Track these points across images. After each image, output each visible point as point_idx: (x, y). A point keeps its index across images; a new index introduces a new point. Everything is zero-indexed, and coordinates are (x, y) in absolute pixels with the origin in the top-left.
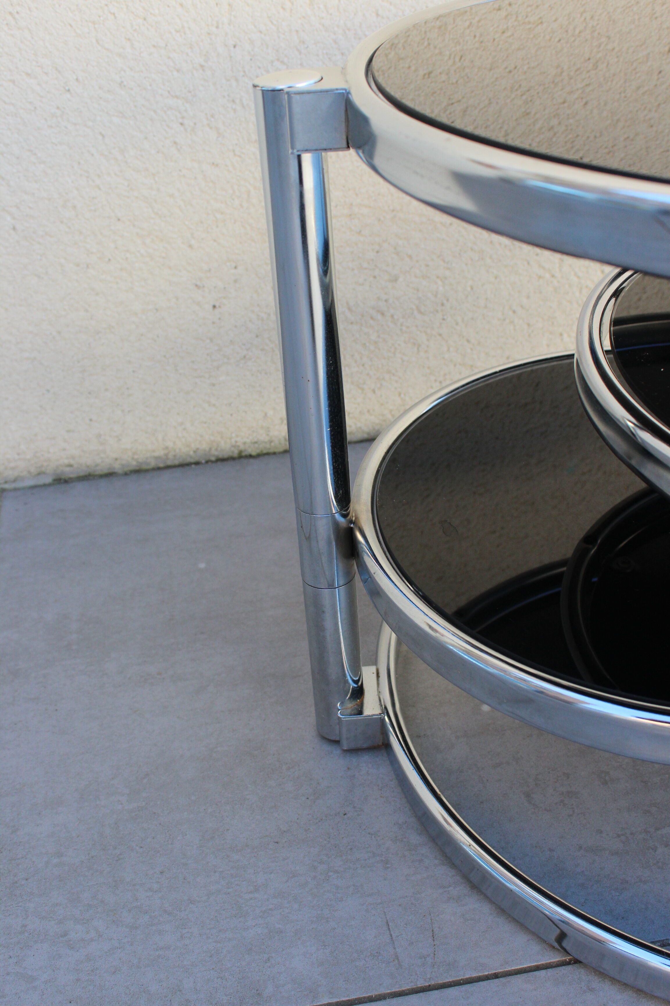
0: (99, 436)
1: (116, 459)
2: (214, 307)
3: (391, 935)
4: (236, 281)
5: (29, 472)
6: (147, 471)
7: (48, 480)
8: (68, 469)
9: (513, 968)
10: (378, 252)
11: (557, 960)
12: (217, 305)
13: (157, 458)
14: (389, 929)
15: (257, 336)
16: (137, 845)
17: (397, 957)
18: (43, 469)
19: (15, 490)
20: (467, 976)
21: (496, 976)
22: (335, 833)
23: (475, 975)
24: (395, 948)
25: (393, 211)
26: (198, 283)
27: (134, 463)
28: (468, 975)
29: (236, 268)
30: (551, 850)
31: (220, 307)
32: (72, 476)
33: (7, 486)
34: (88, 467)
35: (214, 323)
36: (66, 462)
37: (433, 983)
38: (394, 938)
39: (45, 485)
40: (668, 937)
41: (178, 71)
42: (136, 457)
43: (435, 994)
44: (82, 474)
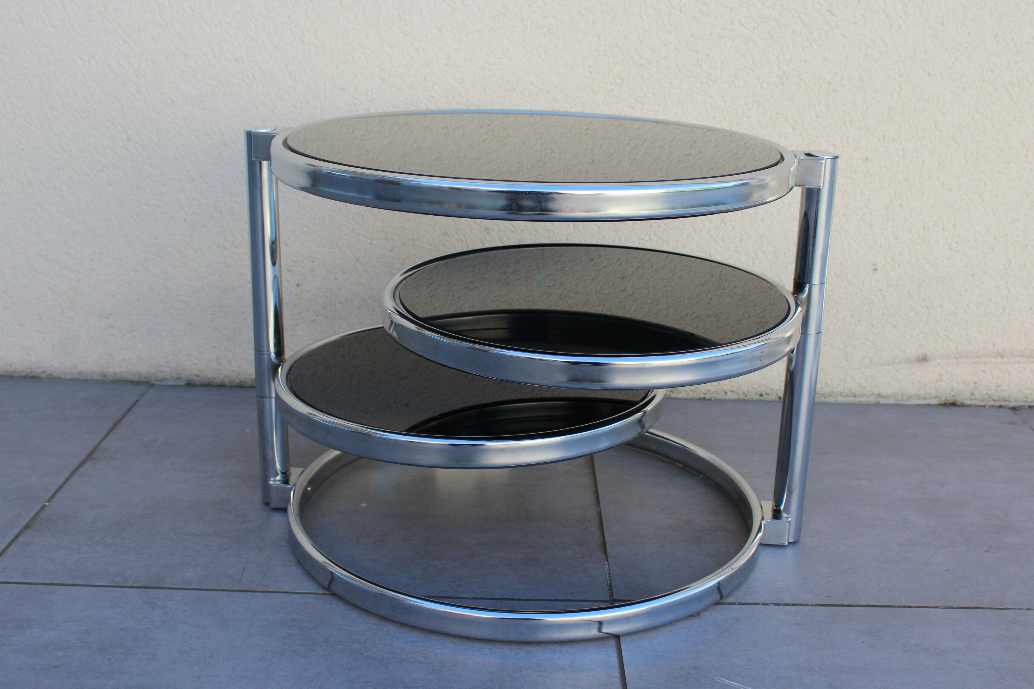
0: (218, 358)
1: (227, 376)
2: (298, 285)
4: (312, 270)
5: (172, 376)
6: (245, 387)
7: (182, 383)
10: (402, 264)
12: (300, 284)
15: (323, 308)
18: (181, 376)
19: (160, 386)
25: (413, 240)
27: (238, 381)
29: (313, 262)
32: (198, 383)
33: (156, 383)
34: (208, 378)
35: (297, 295)
36: (195, 373)
39: (179, 386)
44: (204, 383)
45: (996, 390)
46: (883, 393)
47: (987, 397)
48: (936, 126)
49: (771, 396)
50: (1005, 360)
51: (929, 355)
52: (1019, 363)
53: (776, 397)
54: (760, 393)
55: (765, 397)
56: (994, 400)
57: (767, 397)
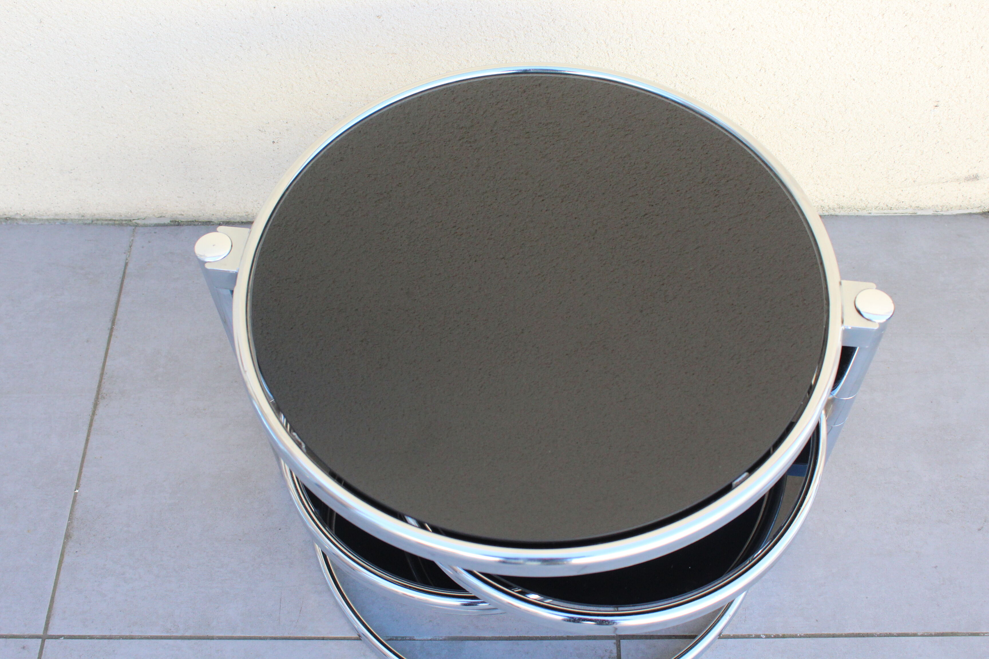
0: (200, 201)
2: (274, 142)
3: (280, 606)
9: (333, 636)
11: (355, 636)
12: (276, 141)
13: (241, 217)
14: (280, 603)
16: (168, 527)
17: (279, 619)
18: (163, 215)
19: (145, 225)
20: (309, 636)
21: (323, 639)
22: (271, 540)
23: (313, 636)
24: (280, 614)
26: (261, 129)
32: (183, 221)
36: (179, 213)
37: (292, 636)
38: (281, 608)
39: (165, 225)
40: (414, 636)
41: (235, 19)
44: (191, 221)
46: (922, 206)
51: (980, 174)
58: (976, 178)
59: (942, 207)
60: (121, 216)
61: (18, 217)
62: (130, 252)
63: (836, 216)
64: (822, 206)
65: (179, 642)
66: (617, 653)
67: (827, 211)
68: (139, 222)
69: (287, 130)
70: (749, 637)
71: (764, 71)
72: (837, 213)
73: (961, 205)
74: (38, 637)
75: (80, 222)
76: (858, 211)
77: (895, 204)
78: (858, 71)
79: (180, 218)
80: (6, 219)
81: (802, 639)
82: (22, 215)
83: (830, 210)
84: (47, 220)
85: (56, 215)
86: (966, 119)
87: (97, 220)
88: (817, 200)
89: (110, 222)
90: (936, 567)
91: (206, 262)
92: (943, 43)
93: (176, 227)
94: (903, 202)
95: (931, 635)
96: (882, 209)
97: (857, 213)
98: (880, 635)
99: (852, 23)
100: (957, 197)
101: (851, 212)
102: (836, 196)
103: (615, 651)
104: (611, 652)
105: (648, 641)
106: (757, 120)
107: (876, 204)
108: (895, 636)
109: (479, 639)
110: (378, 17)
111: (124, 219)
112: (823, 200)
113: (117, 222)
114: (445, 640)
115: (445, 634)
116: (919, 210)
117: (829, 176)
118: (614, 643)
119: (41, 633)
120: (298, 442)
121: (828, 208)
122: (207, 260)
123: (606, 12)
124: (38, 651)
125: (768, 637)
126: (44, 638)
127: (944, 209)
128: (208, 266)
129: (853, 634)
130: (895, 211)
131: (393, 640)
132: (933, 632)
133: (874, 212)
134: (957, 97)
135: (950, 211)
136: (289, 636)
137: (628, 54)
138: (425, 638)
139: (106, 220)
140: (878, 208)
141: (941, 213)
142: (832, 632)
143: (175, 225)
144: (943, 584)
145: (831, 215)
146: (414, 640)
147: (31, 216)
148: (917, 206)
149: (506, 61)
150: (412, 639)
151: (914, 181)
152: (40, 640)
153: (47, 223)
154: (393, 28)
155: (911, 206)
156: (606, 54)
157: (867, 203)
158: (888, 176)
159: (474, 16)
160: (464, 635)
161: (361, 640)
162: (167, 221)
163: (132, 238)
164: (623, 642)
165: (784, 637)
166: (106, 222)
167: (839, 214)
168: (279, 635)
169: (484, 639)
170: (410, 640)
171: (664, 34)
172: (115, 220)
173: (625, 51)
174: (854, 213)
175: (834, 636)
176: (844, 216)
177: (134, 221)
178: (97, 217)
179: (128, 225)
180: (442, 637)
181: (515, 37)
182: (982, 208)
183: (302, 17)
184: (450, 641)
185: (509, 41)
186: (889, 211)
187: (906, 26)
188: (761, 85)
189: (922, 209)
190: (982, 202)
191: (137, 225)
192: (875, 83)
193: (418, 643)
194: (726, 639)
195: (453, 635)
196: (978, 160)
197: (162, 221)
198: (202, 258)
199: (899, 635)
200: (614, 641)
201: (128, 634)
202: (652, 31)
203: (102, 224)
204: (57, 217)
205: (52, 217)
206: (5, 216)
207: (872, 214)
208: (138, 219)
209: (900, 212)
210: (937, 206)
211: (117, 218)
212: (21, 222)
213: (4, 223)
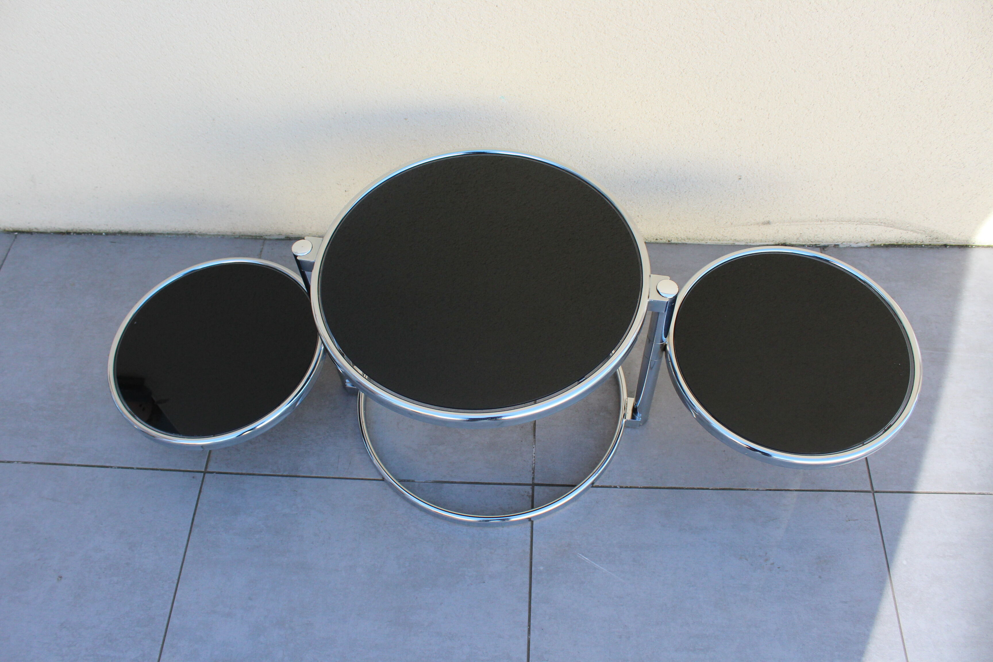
2: (346, 191)
8: (291, 235)
12: (347, 190)
17: (338, 467)
18: (281, 233)
21: (362, 479)
26: (338, 183)
28: (355, 477)
30: (396, 444)
31: (348, 191)
41: (323, 119)
42: (318, 234)
43: (343, 480)
45: (814, 237)
46: (738, 238)
47: (807, 240)
48: (795, 101)
49: (663, 240)
50: (823, 223)
51: (771, 221)
52: (832, 224)
53: (666, 241)
54: (656, 239)
55: (659, 241)
56: (812, 242)
57: (661, 240)
58: (768, 223)
59: (750, 240)
60: (256, 233)
61: (196, 233)
62: (260, 255)
63: (686, 244)
64: (677, 238)
65: (280, 478)
66: (532, 493)
67: (680, 241)
68: (266, 237)
69: (354, 184)
70: (610, 487)
71: (635, 155)
72: (687, 242)
73: (762, 239)
74: (201, 472)
75: (233, 237)
76: (699, 241)
77: (721, 238)
78: (691, 157)
79: (291, 236)
80: (190, 234)
81: (641, 489)
82: (199, 232)
83: (682, 240)
84: (214, 235)
85: (219, 232)
86: (758, 187)
87: (242, 236)
88: (674, 233)
89: (250, 237)
90: (724, 451)
91: (298, 256)
92: (740, 142)
93: (288, 241)
94: (726, 236)
95: (717, 489)
96: (714, 240)
97: (699, 243)
98: (687, 489)
99: (684, 128)
100: (759, 235)
101: (695, 242)
102: (685, 232)
103: (531, 492)
104: (528, 493)
105: (551, 487)
106: (633, 184)
107: (710, 237)
108: (696, 489)
109: (452, 482)
110: (406, 119)
111: (258, 235)
112: (677, 234)
113: (254, 237)
114: (433, 482)
115: (433, 478)
116: (736, 242)
117: (680, 219)
118: (531, 488)
119: (203, 470)
120: (342, 353)
121: (681, 239)
122: (298, 255)
123: (539, 119)
124: (201, 480)
125: (621, 487)
126: (205, 473)
127: (752, 241)
128: (298, 258)
129: (671, 487)
130: (722, 242)
131: (402, 481)
132: (718, 488)
133: (709, 242)
134: (752, 174)
135: (755, 243)
136: (343, 477)
137: (553, 144)
138: (421, 481)
139: (248, 236)
140: (711, 240)
141: (750, 244)
142: (659, 486)
143: (287, 240)
144: (727, 461)
145: (683, 243)
146: (415, 482)
147: (204, 232)
148: (735, 239)
149: (481, 146)
150: (413, 481)
151: (732, 224)
152: (202, 474)
153: (213, 237)
154: (414, 126)
155: (731, 239)
156: (540, 143)
157: (704, 237)
158: (716, 220)
159: (462, 120)
160: (443, 480)
161: (384, 481)
162: (283, 237)
163: (262, 247)
164: (536, 487)
165: (631, 487)
166: (247, 237)
167: (688, 243)
168: (337, 476)
169: (455, 483)
170: (412, 482)
171: (573, 132)
172: (252, 236)
173: (551, 142)
174: (696, 242)
175: (660, 488)
176: (690, 244)
177: (264, 237)
178: (242, 234)
179: (260, 239)
180: (430, 481)
181: (486, 132)
182: (775, 242)
183: (362, 119)
184: (435, 483)
185: (482, 134)
186: (718, 242)
187: (717, 131)
188: (634, 163)
189: (738, 241)
190: (774, 238)
191: (265, 239)
192: (702, 164)
193: (417, 484)
194: (597, 488)
195: (437, 480)
196: (768, 212)
197: (280, 237)
198: (295, 254)
199: (698, 489)
200: (531, 487)
201: (251, 472)
202: (567, 130)
203: (245, 238)
204: (219, 234)
205: (216, 233)
206: (189, 233)
207: (708, 244)
208: (266, 236)
209: (725, 242)
210: (747, 239)
211: (254, 235)
212: (198, 236)
213: (188, 237)
